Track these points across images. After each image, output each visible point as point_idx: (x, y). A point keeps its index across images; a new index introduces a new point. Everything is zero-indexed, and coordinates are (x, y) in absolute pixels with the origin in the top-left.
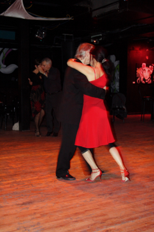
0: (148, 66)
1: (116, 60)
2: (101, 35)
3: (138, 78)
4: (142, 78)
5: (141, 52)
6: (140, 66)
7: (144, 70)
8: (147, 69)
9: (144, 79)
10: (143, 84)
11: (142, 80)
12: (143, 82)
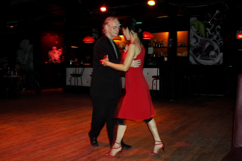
0: (57, 49)
1: (30, 44)
2: (16, 22)
3: (49, 59)
4: (53, 59)
5: (52, 38)
6: (51, 49)
7: (55, 52)
8: (57, 52)
9: (55, 60)
10: (54, 63)
11: (53, 61)
12: (54, 62)
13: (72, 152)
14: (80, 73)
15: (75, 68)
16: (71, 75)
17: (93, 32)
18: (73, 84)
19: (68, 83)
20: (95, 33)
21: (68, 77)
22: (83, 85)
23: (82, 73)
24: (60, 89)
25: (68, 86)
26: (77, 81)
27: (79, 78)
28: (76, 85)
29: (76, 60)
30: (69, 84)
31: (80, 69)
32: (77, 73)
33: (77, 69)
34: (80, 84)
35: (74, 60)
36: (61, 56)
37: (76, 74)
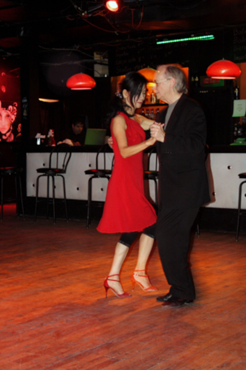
8: (3, 113)
13: (18, 362)
14: (60, 167)
15: (48, 154)
16: (39, 171)
17: (96, 63)
18: (43, 193)
19: (31, 192)
20: (101, 64)
21: (32, 175)
22: (68, 197)
23: (65, 166)
24: (11, 207)
25: (32, 198)
26: (54, 187)
27: (58, 179)
28: (51, 196)
29: (51, 133)
30: (35, 195)
31: (62, 155)
32: (54, 166)
33: (54, 155)
34: (59, 194)
35: (47, 134)
36: (14, 125)
37: (50, 169)
